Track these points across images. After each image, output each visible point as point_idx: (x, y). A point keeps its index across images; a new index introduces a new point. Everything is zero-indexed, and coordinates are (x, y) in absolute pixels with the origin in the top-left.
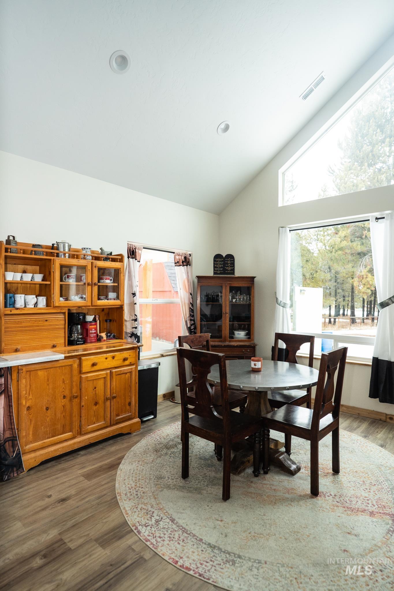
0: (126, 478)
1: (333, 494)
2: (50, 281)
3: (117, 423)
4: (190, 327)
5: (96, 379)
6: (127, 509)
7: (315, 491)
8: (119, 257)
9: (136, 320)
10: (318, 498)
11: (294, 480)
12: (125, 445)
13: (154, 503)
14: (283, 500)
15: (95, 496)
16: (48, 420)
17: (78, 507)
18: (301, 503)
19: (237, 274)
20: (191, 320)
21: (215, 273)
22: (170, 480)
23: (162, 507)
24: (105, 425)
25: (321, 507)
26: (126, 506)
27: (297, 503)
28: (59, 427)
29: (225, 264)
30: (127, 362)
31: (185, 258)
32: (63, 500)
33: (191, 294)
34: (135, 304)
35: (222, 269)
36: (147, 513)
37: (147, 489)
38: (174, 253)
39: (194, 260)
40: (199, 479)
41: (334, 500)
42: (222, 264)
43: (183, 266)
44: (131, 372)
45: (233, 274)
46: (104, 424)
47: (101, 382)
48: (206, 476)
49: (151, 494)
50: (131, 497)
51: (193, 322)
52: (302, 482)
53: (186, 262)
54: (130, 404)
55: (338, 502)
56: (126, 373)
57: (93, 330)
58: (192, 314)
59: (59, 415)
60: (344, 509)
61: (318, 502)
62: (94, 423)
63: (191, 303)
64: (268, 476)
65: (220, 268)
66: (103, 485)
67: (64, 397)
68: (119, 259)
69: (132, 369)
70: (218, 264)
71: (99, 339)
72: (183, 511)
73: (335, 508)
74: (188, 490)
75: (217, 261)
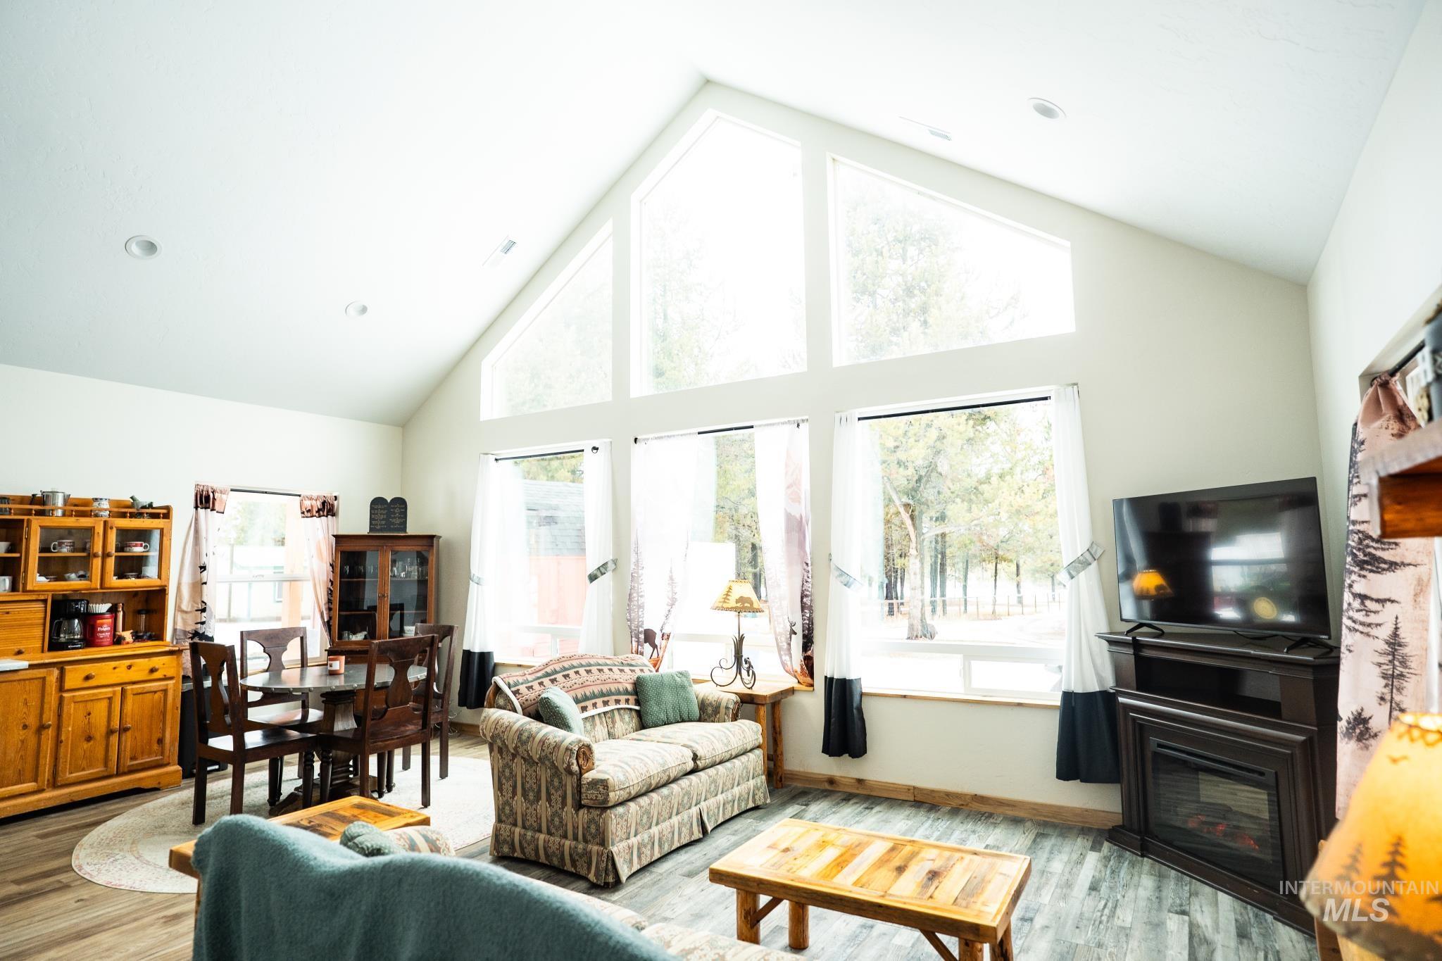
0: (106, 831)
2: (21, 552)
3: (132, 771)
4: (329, 622)
5: (92, 700)
6: (82, 854)
8: (165, 511)
9: (203, 610)
13: (127, 846)
15: (42, 850)
19: (411, 531)
21: (371, 530)
23: (135, 848)
24: (105, 774)
29: (389, 515)
30: (156, 675)
31: (324, 502)
33: (332, 565)
34: (205, 583)
35: (383, 522)
36: (108, 855)
37: (129, 837)
38: (300, 496)
39: (341, 506)
42: (384, 514)
43: (320, 516)
44: (165, 691)
45: (404, 529)
46: (102, 771)
47: (104, 704)
49: (130, 840)
50: (98, 845)
53: (327, 509)
54: (160, 741)
56: (155, 692)
57: (105, 628)
58: (333, 599)
59: (12, 754)
62: (84, 769)
63: (330, 580)
65: (381, 520)
66: (63, 840)
67: (25, 727)
68: (163, 514)
69: (167, 685)
70: (378, 514)
71: (118, 641)
75: (377, 509)
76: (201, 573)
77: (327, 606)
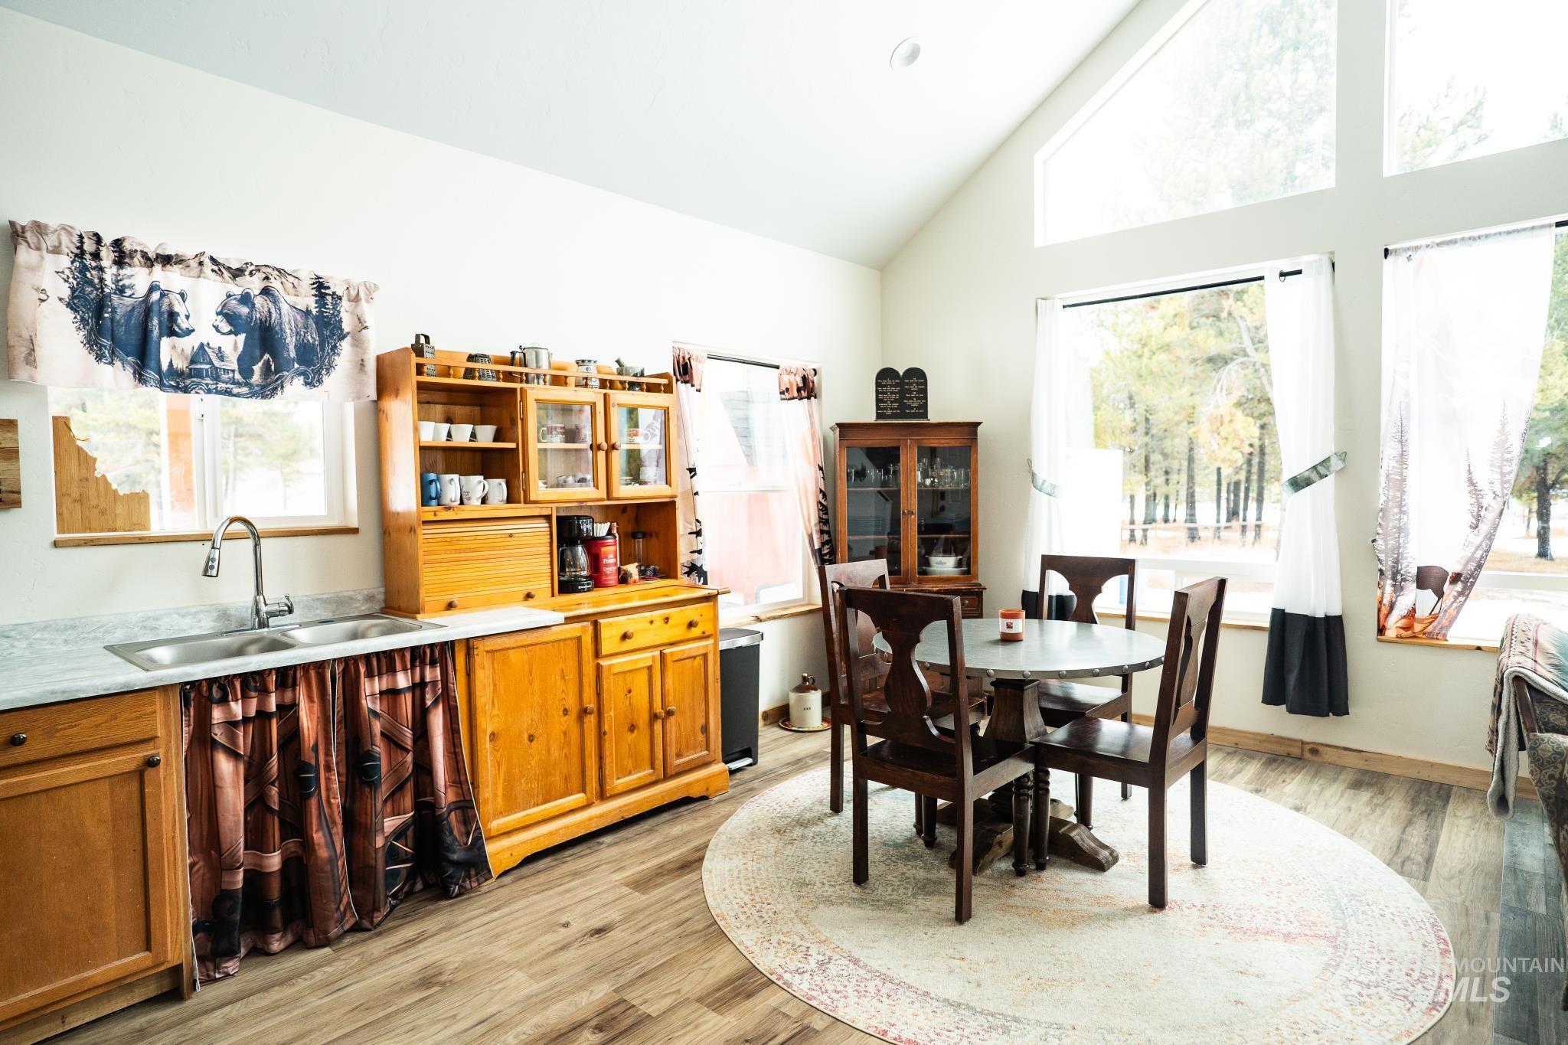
0: (726, 886)
1: (1199, 905)
2: (516, 441)
3: (678, 774)
4: (820, 550)
5: (631, 671)
6: (749, 943)
7: (1158, 899)
8: (664, 381)
9: (698, 533)
10: (1167, 911)
11: (1108, 879)
12: (702, 822)
13: (805, 932)
14: (1090, 917)
15: (666, 923)
16: (533, 763)
17: (637, 943)
18: (1131, 922)
19: (935, 415)
20: (822, 532)
21: (879, 416)
22: (826, 888)
23: (824, 938)
24: (653, 778)
25: (1175, 929)
26: (744, 938)
27: (1121, 922)
28: (557, 779)
29: (903, 394)
30: (696, 632)
31: (804, 378)
32: (599, 931)
33: (821, 469)
34: (696, 494)
35: (896, 405)
36: (795, 950)
37: (780, 907)
38: (777, 367)
39: (825, 384)
40: (892, 885)
41: (1203, 914)
42: (895, 393)
43: (801, 399)
44: (705, 656)
45: (925, 415)
46: (650, 775)
47: (643, 677)
48: (907, 878)
49: (793, 915)
50: (750, 922)
51: (826, 537)
52: (1125, 883)
53: (807, 389)
54: (705, 729)
55: (1211, 918)
56: (695, 657)
57: (611, 556)
58: (825, 517)
59: (555, 753)
60: (1228, 931)
61: (1167, 919)
62: (630, 773)
63: (821, 491)
64: (1047, 874)
65: (892, 402)
66: (677, 902)
67: (566, 712)
68: (663, 385)
69: (707, 646)
70: (886, 393)
71: (623, 579)
72: (872, 945)
73: (1207, 929)
74: (873, 905)
75: (886, 386)
76: (691, 477)
77: (818, 528)
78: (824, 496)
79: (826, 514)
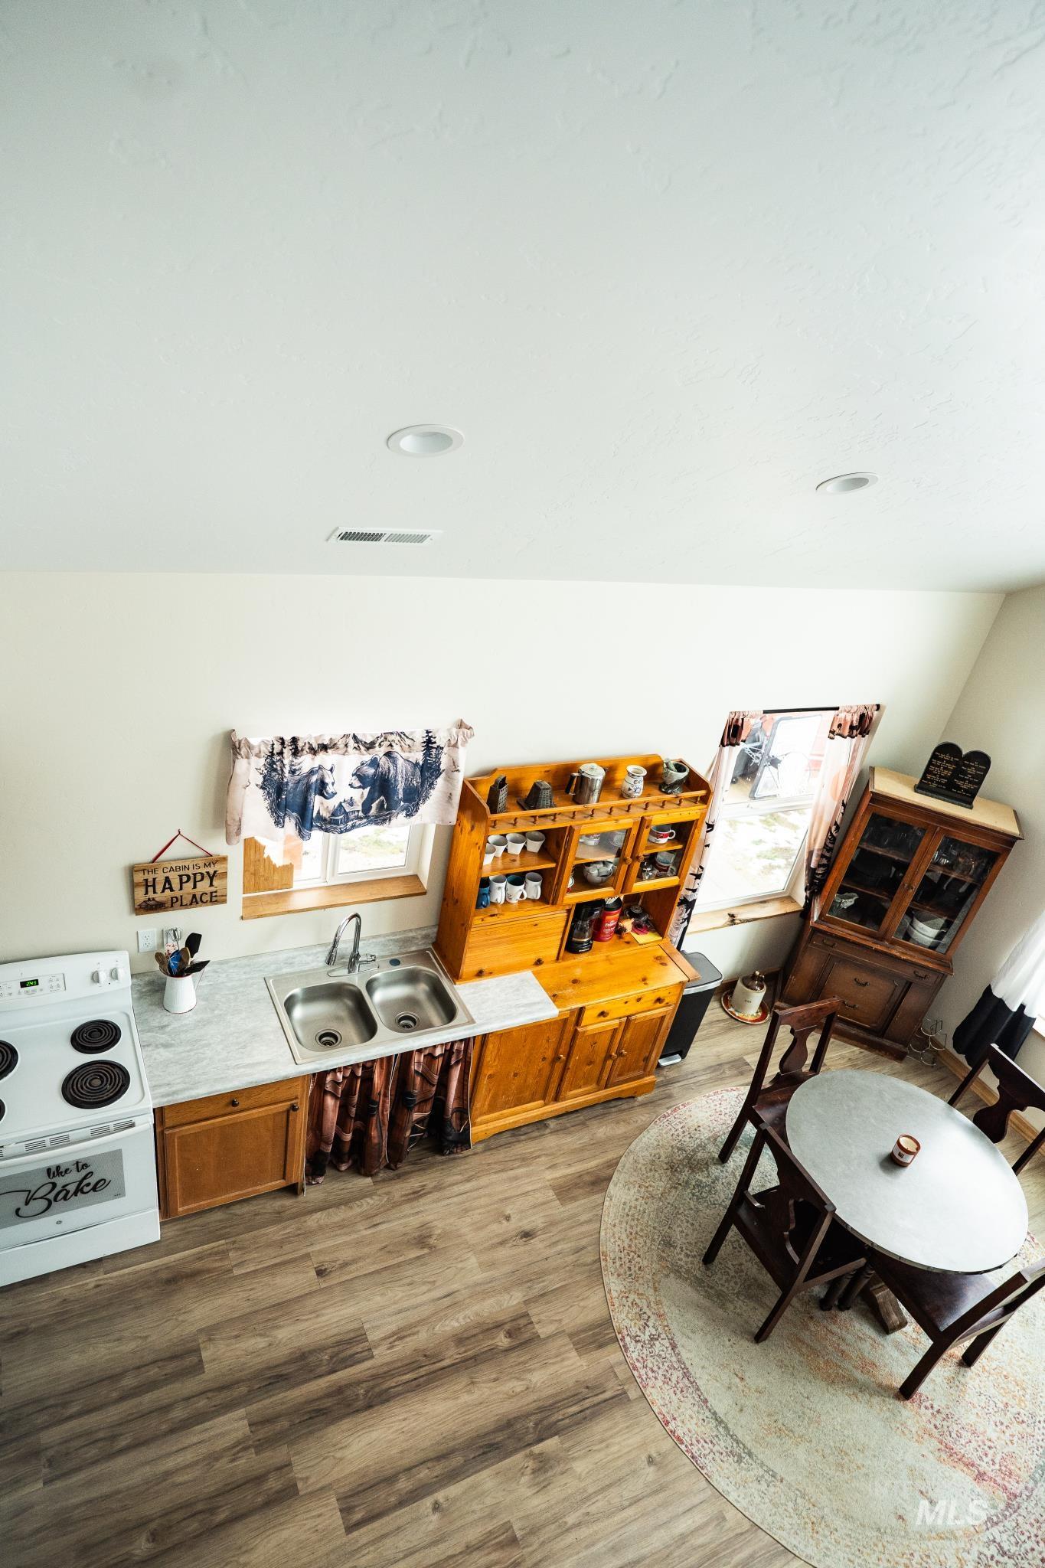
0: (617, 1221)
1: (936, 1408)
2: (556, 861)
3: (615, 1085)
4: (814, 870)
5: (599, 1033)
6: (614, 1294)
7: (908, 1390)
8: (703, 792)
9: (698, 877)
10: (908, 1403)
11: (885, 1345)
12: (622, 1128)
13: (652, 1299)
14: (849, 1380)
15: (569, 1245)
16: (513, 1087)
17: (546, 1259)
18: (876, 1400)
19: (975, 816)
20: (822, 856)
22: (682, 1256)
23: (662, 1312)
24: (597, 1088)
25: (902, 1424)
26: (613, 1287)
27: (868, 1396)
28: (527, 1094)
29: (957, 773)
30: (660, 1004)
31: (862, 715)
32: (527, 1235)
33: (843, 805)
34: (708, 846)
35: (944, 781)
36: (640, 1315)
37: (645, 1263)
38: (837, 710)
40: (728, 1274)
41: (932, 1420)
42: (949, 770)
43: (850, 736)
44: (663, 1017)
46: (594, 1087)
47: (608, 1035)
48: (742, 1271)
49: (650, 1277)
50: (622, 1271)
51: (825, 861)
52: (896, 1354)
53: (861, 726)
54: (646, 1059)
55: (936, 1427)
56: (654, 1019)
57: (611, 923)
58: (830, 845)
59: (530, 1081)
60: (940, 1446)
61: (903, 1410)
62: (580, 1087)
63: (836, 823)
64: (844, 1315)
65: (941, 777)
66: (582, 1224)
67: (544, 1059)
68: (702, 797)
69: (665, 1011)
70: (939, 766)
71: (618, 933)
72: (691, 1335)
73: (926, 1437)
74: (706, 1291)
75: (941, 759)
76: (708, 832)
77: (820, 853)
78: (838, 828)
79: (833, 843)
